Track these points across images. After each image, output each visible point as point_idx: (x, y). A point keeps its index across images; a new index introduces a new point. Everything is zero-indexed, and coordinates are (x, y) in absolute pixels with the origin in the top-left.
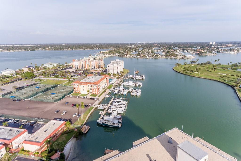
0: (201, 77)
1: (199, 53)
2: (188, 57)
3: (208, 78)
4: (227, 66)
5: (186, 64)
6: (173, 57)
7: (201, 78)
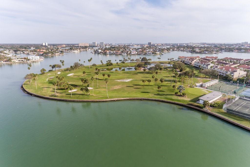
0: (114, 99)
1: (43, 54)
2: (34, 60)
3: (128, 98)
4: (101, 66)
5: (45, 72)
6: (4, 63)
7: (106, 101)
